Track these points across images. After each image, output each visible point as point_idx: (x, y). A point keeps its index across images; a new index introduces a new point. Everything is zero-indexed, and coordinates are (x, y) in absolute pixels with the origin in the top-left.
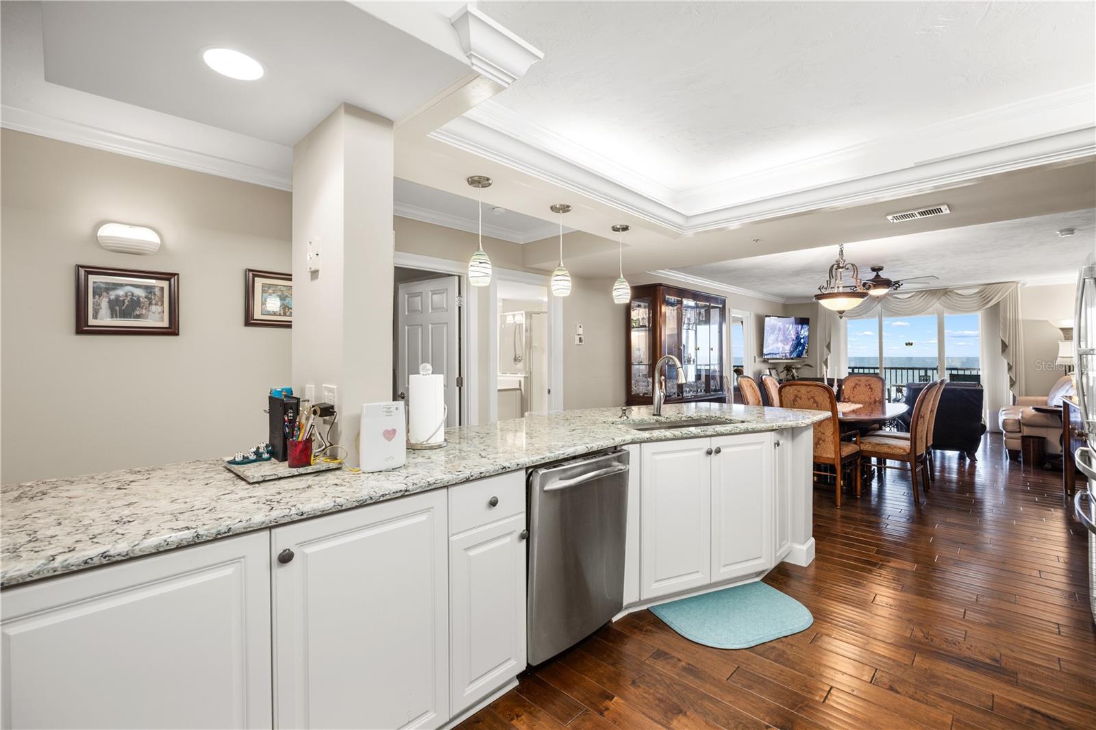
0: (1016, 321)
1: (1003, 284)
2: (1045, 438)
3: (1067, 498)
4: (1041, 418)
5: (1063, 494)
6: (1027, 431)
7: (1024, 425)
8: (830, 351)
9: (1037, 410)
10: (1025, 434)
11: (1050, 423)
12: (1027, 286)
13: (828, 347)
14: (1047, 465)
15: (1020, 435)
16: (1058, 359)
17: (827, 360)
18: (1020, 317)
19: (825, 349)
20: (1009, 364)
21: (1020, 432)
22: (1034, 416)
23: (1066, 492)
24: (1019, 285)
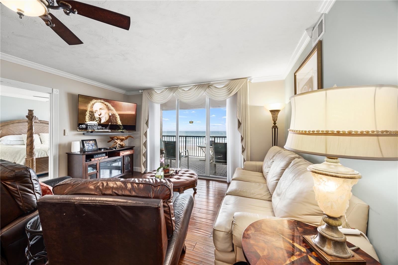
0: (246, 106)
1: (240, 80)
8: (148, 127)
12: (252, 80)
13: (147, 123)
17: (146, 132)
19: (145, 125)
20: (241, 136)
24: (248, 80)
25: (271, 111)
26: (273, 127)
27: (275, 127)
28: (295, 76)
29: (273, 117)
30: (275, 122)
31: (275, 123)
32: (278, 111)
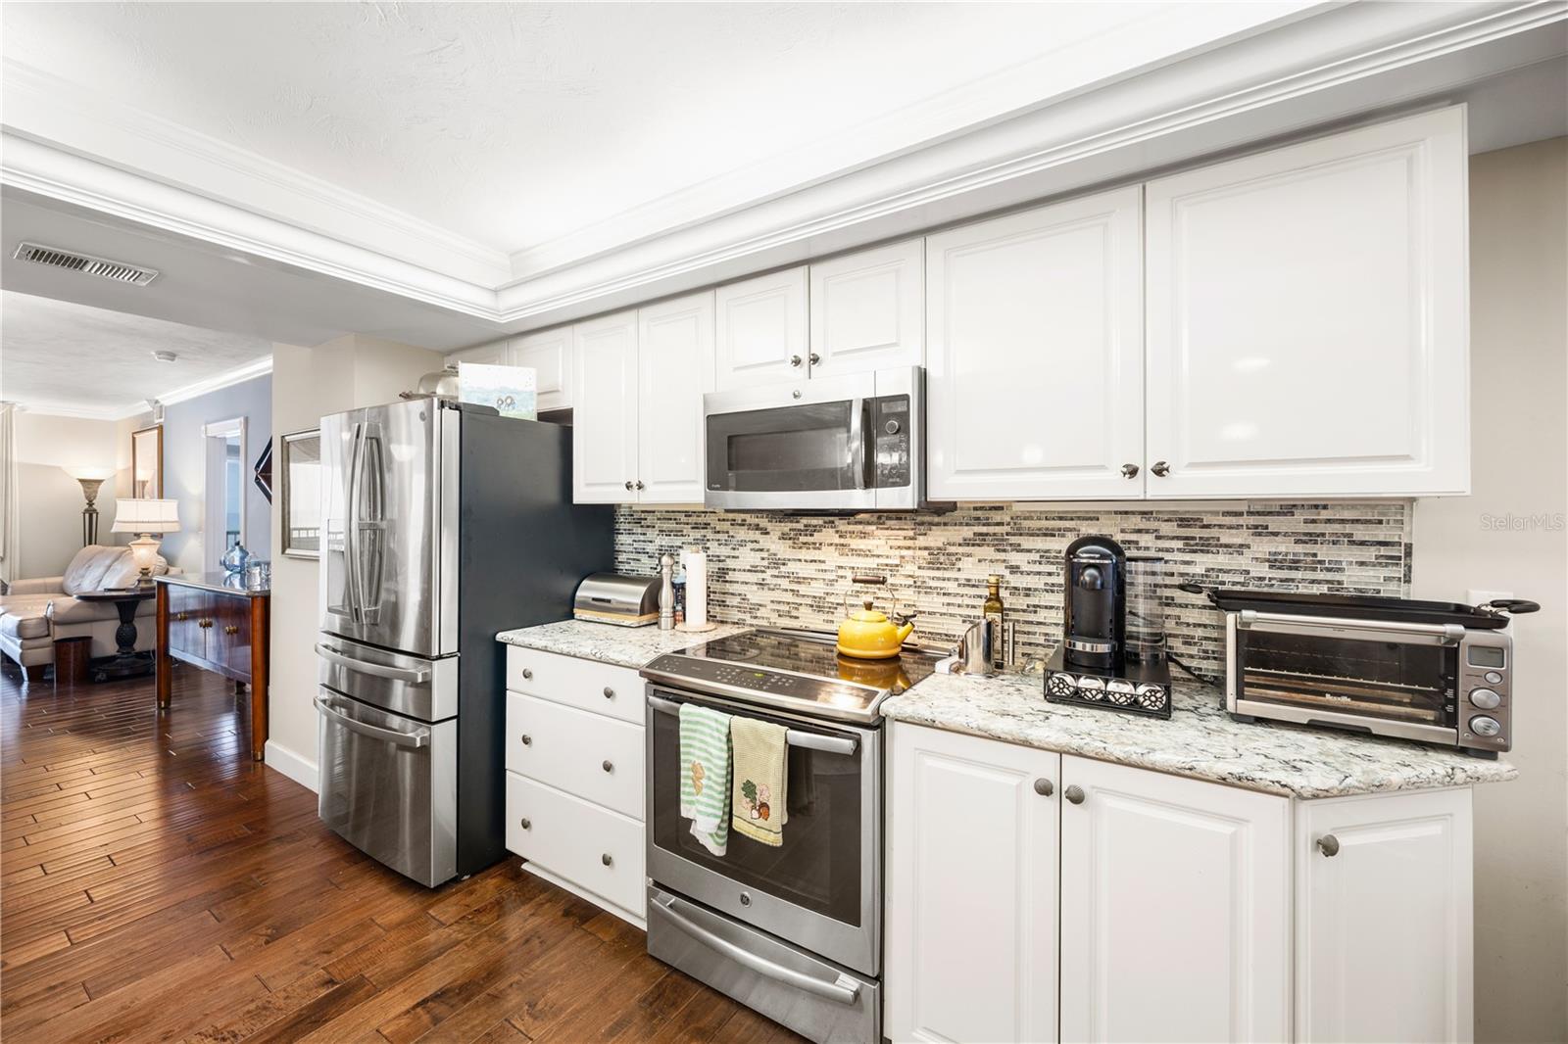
0: (7, 464)
2: (91, 638)
3: (160, 714)
4: (88, 611)
5: (155, 710)
6: (60, 633)
7: (56, 623)
9: (80, 598)
10: (56, 639)
11: (99, 614)
12: (28, 412)
14: (101, 676)
15: (49, 640)
16: (115, 524)
18: (16, 457)
21: (48, 635)
22: (78, 605)
23: (159, 704)
24: (15, 409)
25: (82, 481)
26: (86, 511)
27: (91, 512)
28: (134, 439)
29: (85, 492)
30: (91, 501)
31: (91, 504)
32: (100, 482)
